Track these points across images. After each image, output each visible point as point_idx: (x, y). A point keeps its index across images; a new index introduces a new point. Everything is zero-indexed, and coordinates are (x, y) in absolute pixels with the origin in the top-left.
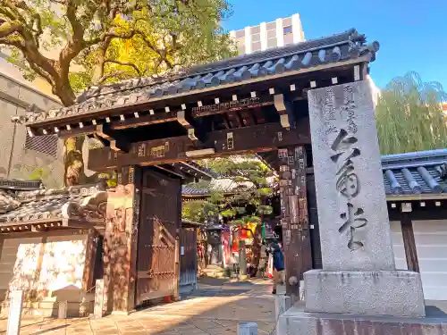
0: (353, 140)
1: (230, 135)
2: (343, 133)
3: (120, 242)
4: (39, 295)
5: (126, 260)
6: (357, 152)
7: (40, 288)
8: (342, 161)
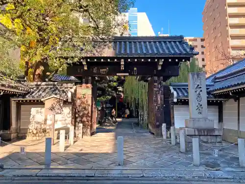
0: (200, 88)
1: (135, 69)
2: (198, 85)
3: (85, 108)
4: (47, 131)
5: (88, 116)
6: (201, 91)
7: (47, 127)
8: (198, 92)
